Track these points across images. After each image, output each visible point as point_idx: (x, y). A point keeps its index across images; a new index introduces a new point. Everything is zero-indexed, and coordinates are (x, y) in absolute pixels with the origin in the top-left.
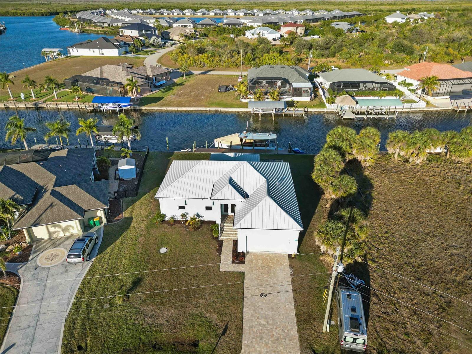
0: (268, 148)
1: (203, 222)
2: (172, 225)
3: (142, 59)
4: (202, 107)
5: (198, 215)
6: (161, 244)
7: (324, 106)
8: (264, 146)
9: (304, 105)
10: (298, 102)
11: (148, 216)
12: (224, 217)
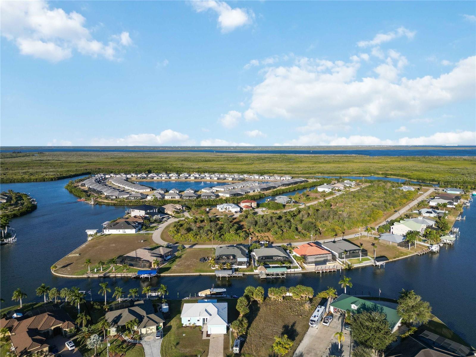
0: (222, 296)
1: (196, 326)
2: (186, 327)
3: (150, 235)
4: (191, 273)
5: (195, 324)
6: (183, 333)
7: (253, 271)
8: (221, 295)
9: (243, 270)
10: (240, 268)
11: (177, 325)
12: (204, 324)
